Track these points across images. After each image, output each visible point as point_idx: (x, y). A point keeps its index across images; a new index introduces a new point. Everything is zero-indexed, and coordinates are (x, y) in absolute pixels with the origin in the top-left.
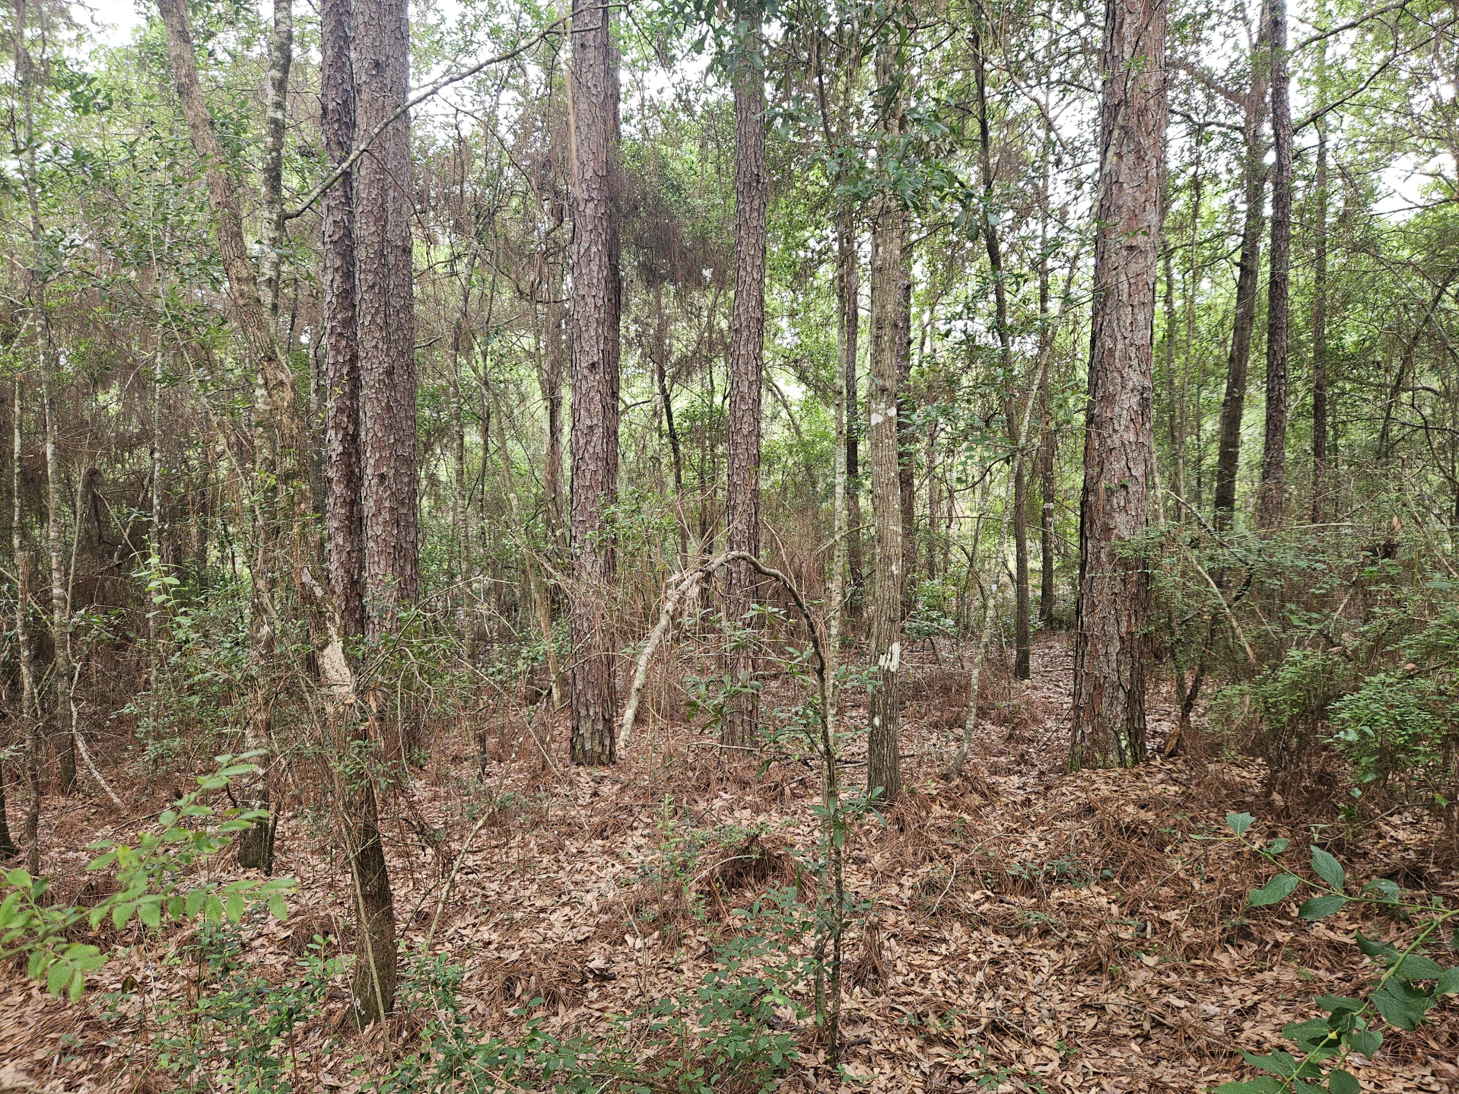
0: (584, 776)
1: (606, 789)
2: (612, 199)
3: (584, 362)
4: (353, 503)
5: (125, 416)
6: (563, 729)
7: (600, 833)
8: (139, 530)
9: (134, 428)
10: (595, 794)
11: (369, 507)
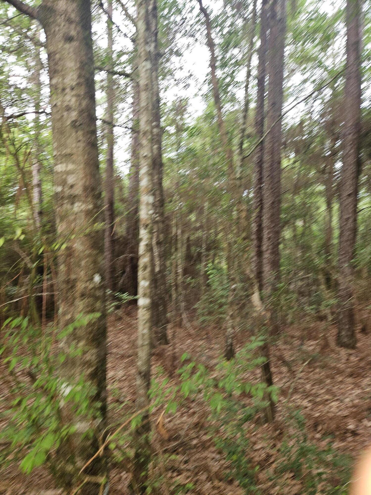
0: (343, 352)
1: (352, 358)
2: (359, 131)
3: (345, 194)
4: (259, 246)
5: (196, 221)
6: (334, 331)
7: (351, 375)
8: (199, 254)
9: (198, 225)
10: (348, 360)
11: (264, 248)
